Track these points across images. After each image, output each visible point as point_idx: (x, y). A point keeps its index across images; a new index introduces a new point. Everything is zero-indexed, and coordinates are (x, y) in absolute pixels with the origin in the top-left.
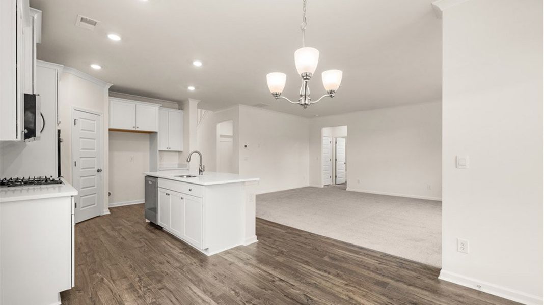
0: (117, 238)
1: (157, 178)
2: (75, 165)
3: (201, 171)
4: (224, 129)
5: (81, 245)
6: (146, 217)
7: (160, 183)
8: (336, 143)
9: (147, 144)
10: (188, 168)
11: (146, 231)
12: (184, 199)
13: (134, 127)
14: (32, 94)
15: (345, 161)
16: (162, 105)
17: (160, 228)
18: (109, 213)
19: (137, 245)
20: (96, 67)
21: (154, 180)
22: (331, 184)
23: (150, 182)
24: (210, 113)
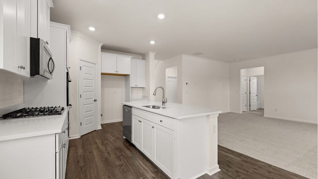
0: (104, 153)
1: (132, 107)
2: (81, 97)
3: (164, 103)
4: (171, 72)
5: (80, 157)
6: (124, 135)
7: (134, 111)
8: (250, 80)
9: (123, 83)
10: (149, 99)
11: (124, 147)
12: (155, 128)
13: (116, 72)
14: (37, 38)
15: (256, 94)
16: (132, 57)
17: (133, 146)
18: (101, 128)
19: (118, 163)
20: (92, 29)
21: (129, 109)
22: (246, 110)
23: (126, 110)
24: (161, 62)
